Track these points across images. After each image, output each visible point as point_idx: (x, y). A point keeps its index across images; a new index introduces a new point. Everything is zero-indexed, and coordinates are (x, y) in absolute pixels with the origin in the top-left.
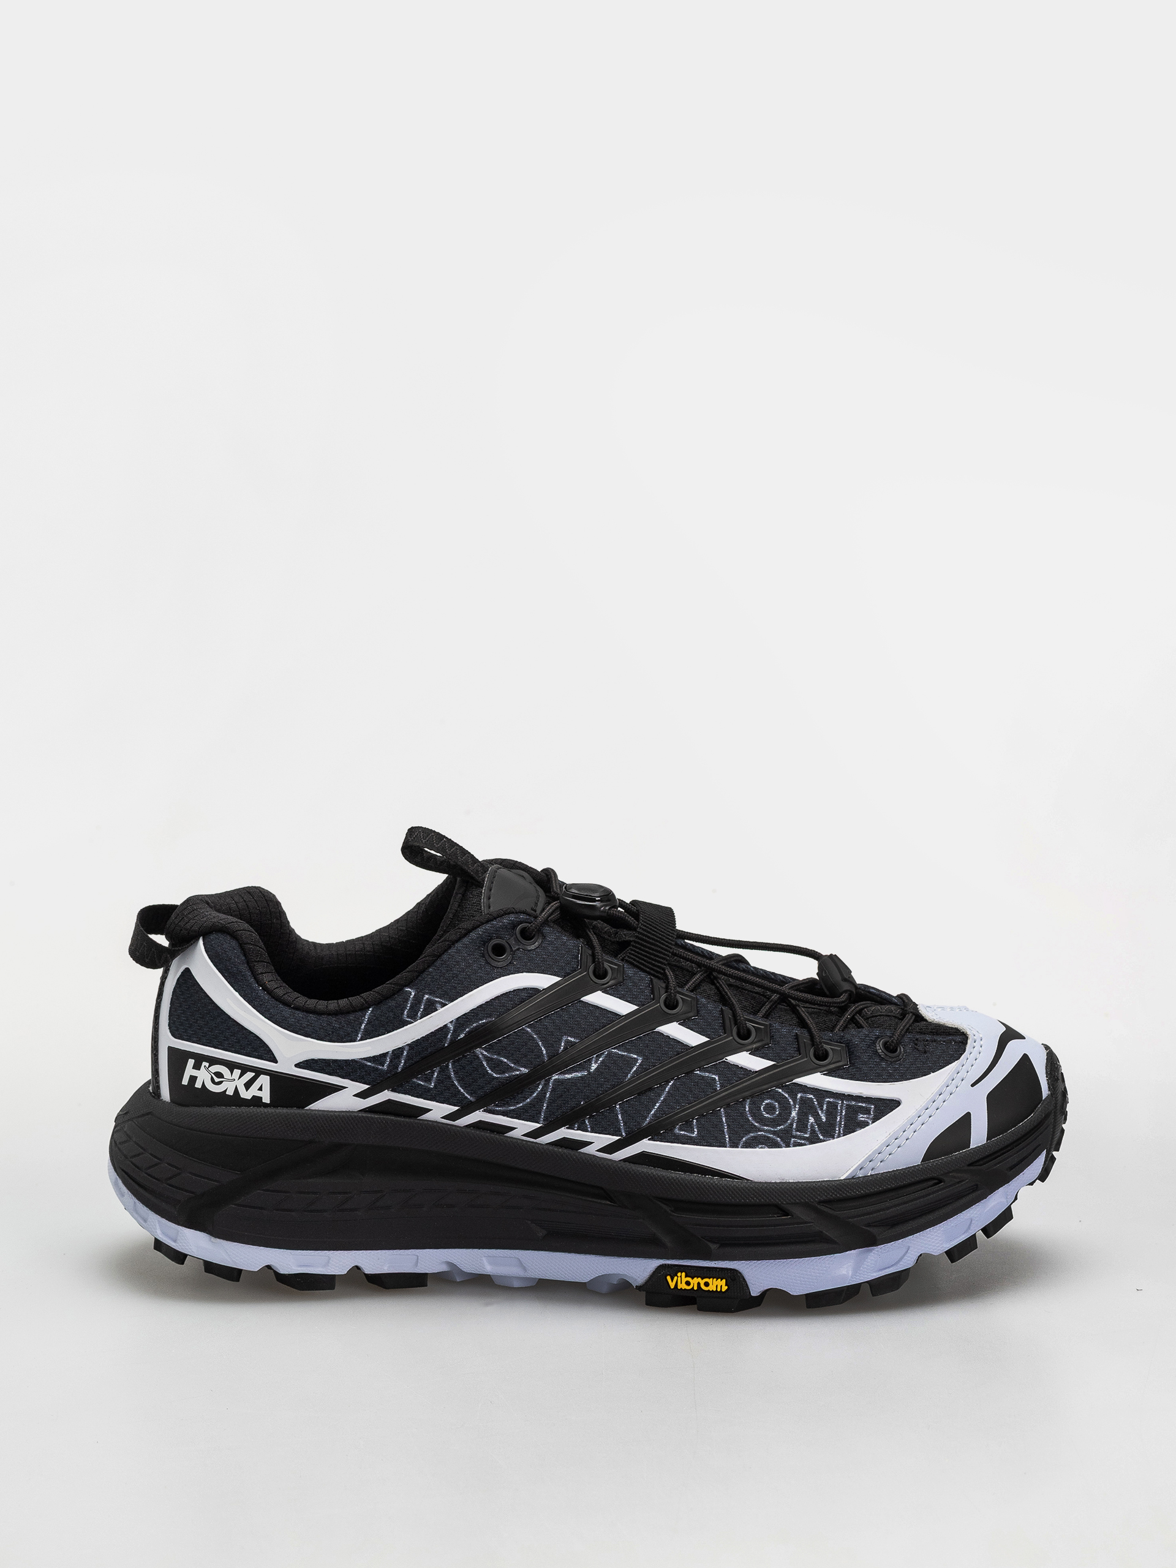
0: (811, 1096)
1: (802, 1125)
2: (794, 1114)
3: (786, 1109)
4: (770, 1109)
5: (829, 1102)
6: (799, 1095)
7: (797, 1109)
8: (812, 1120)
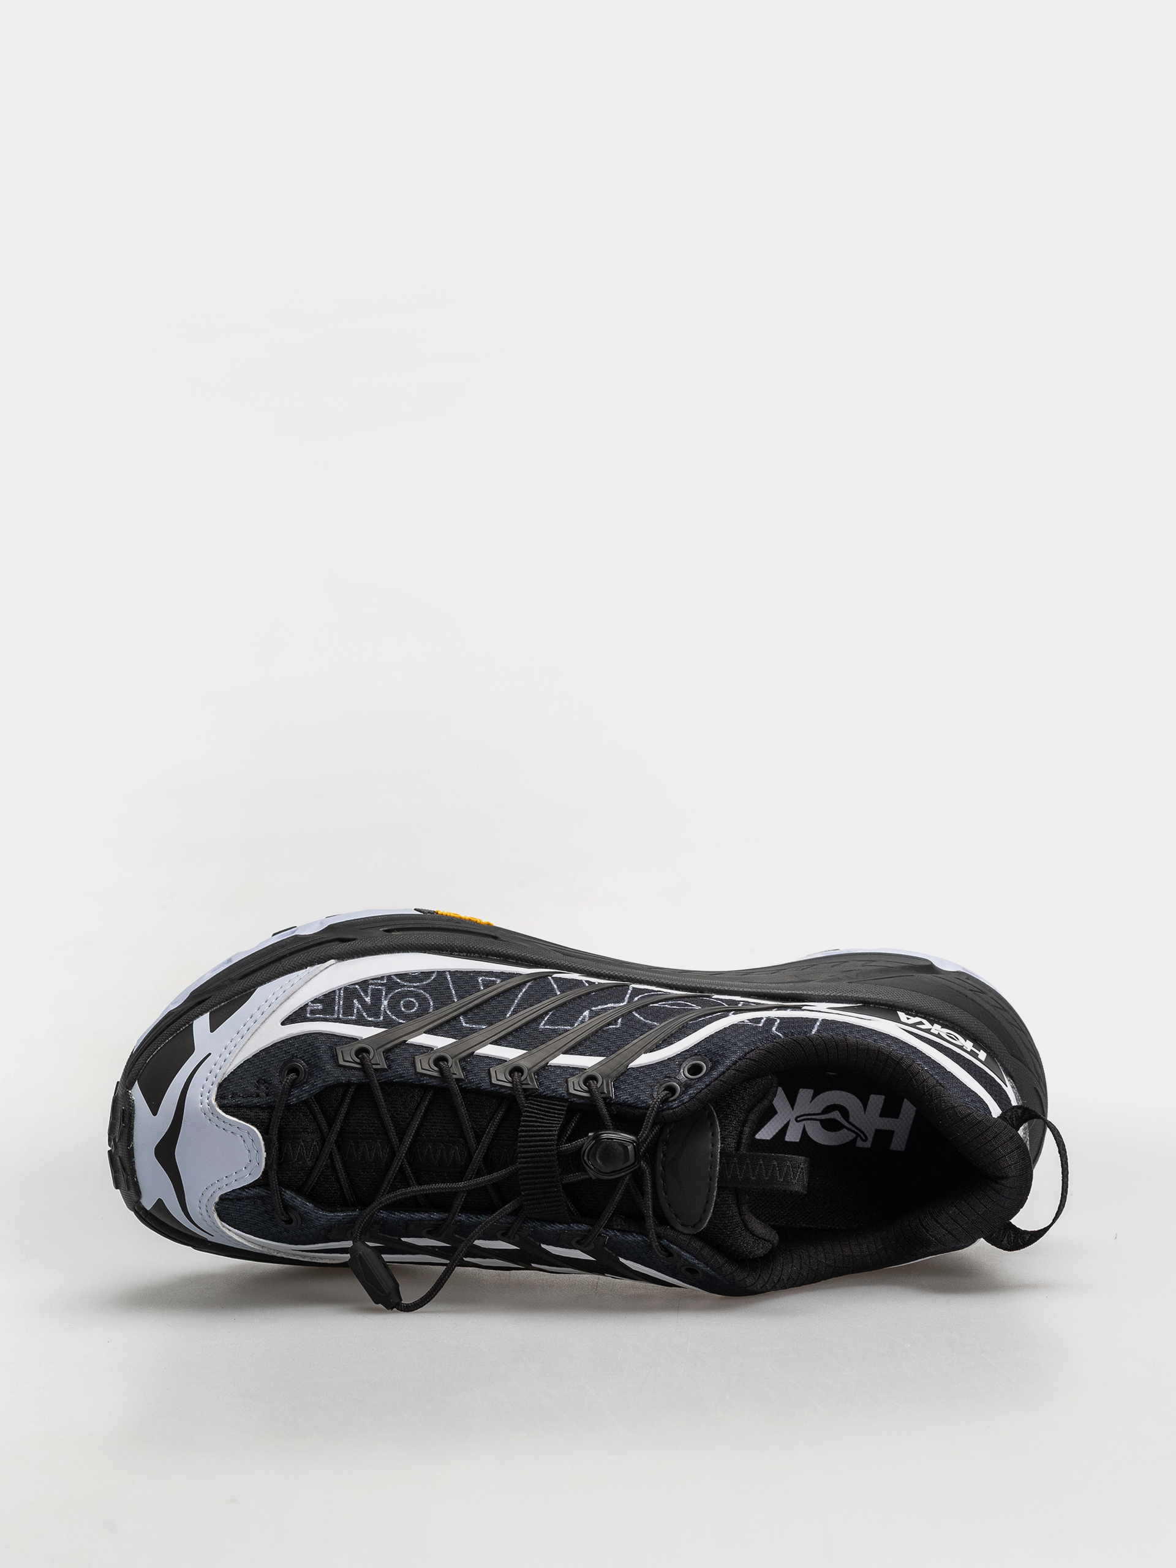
0: (370, 1019)
1: (376, 996)
2: (385, 1003)
3: (393, 1006)
4: (409, 1005)
5: (352, 1016)
6: (382, 1018)
7: (383, 1006)
8: (368, 999)
